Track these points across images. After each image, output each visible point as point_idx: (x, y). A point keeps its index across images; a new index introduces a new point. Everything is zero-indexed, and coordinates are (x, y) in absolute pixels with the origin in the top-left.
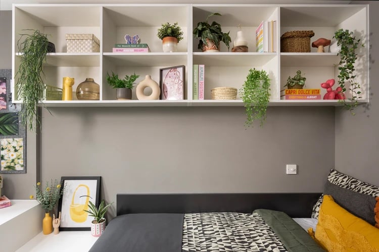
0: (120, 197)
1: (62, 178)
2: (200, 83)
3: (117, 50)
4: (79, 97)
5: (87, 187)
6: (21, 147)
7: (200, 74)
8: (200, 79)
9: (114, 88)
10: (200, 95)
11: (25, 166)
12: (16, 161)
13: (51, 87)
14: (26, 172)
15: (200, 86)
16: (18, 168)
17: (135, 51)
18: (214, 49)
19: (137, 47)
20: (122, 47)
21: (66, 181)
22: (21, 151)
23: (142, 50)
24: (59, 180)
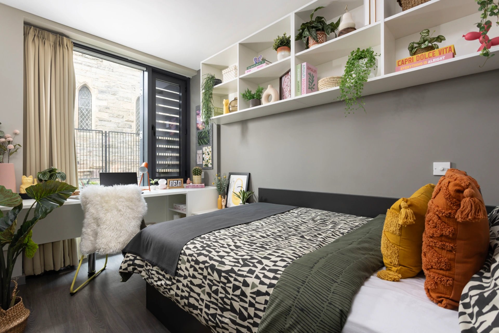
0: (260, 190)
1: (230, 173)
2: (302, 80)
3: (248, 72)
4: (230, 111)
5: (242, 180)
6: (210, 152)
7: (302, 72)
8: (303, 76)
9: (247, 101)
10: (302, 91)
11: (212, 164)
12: (209, 161)
13: (218, 108)
14: (213, 169)
15: (302, 83)
16: (210, 166)
17: (258, 68)
18: (315, 44)
19: (259, 65)
20: (251, 68)
21: (231, 176)
22: (210, 154)
23: (262, 66)
24: (228, 175)
